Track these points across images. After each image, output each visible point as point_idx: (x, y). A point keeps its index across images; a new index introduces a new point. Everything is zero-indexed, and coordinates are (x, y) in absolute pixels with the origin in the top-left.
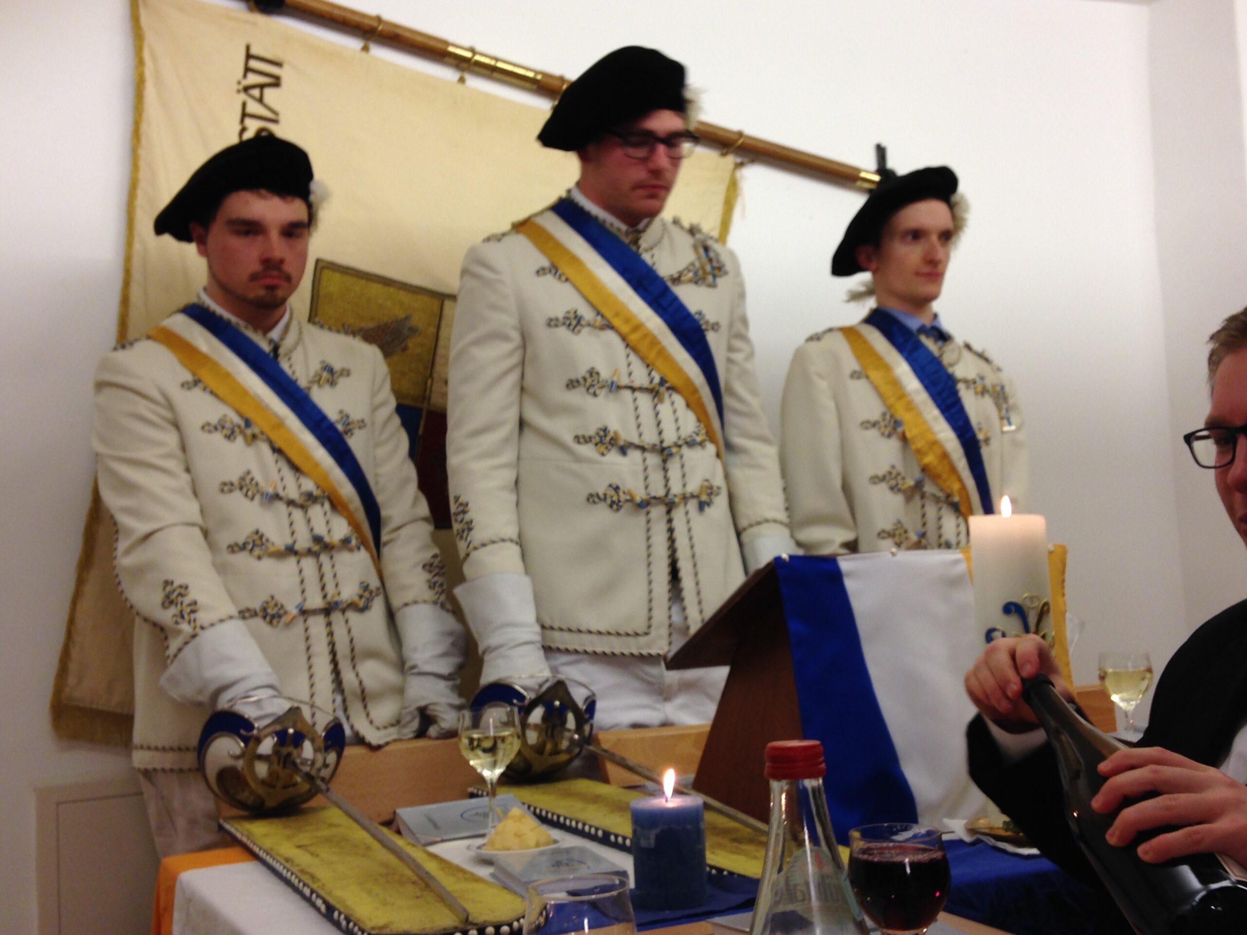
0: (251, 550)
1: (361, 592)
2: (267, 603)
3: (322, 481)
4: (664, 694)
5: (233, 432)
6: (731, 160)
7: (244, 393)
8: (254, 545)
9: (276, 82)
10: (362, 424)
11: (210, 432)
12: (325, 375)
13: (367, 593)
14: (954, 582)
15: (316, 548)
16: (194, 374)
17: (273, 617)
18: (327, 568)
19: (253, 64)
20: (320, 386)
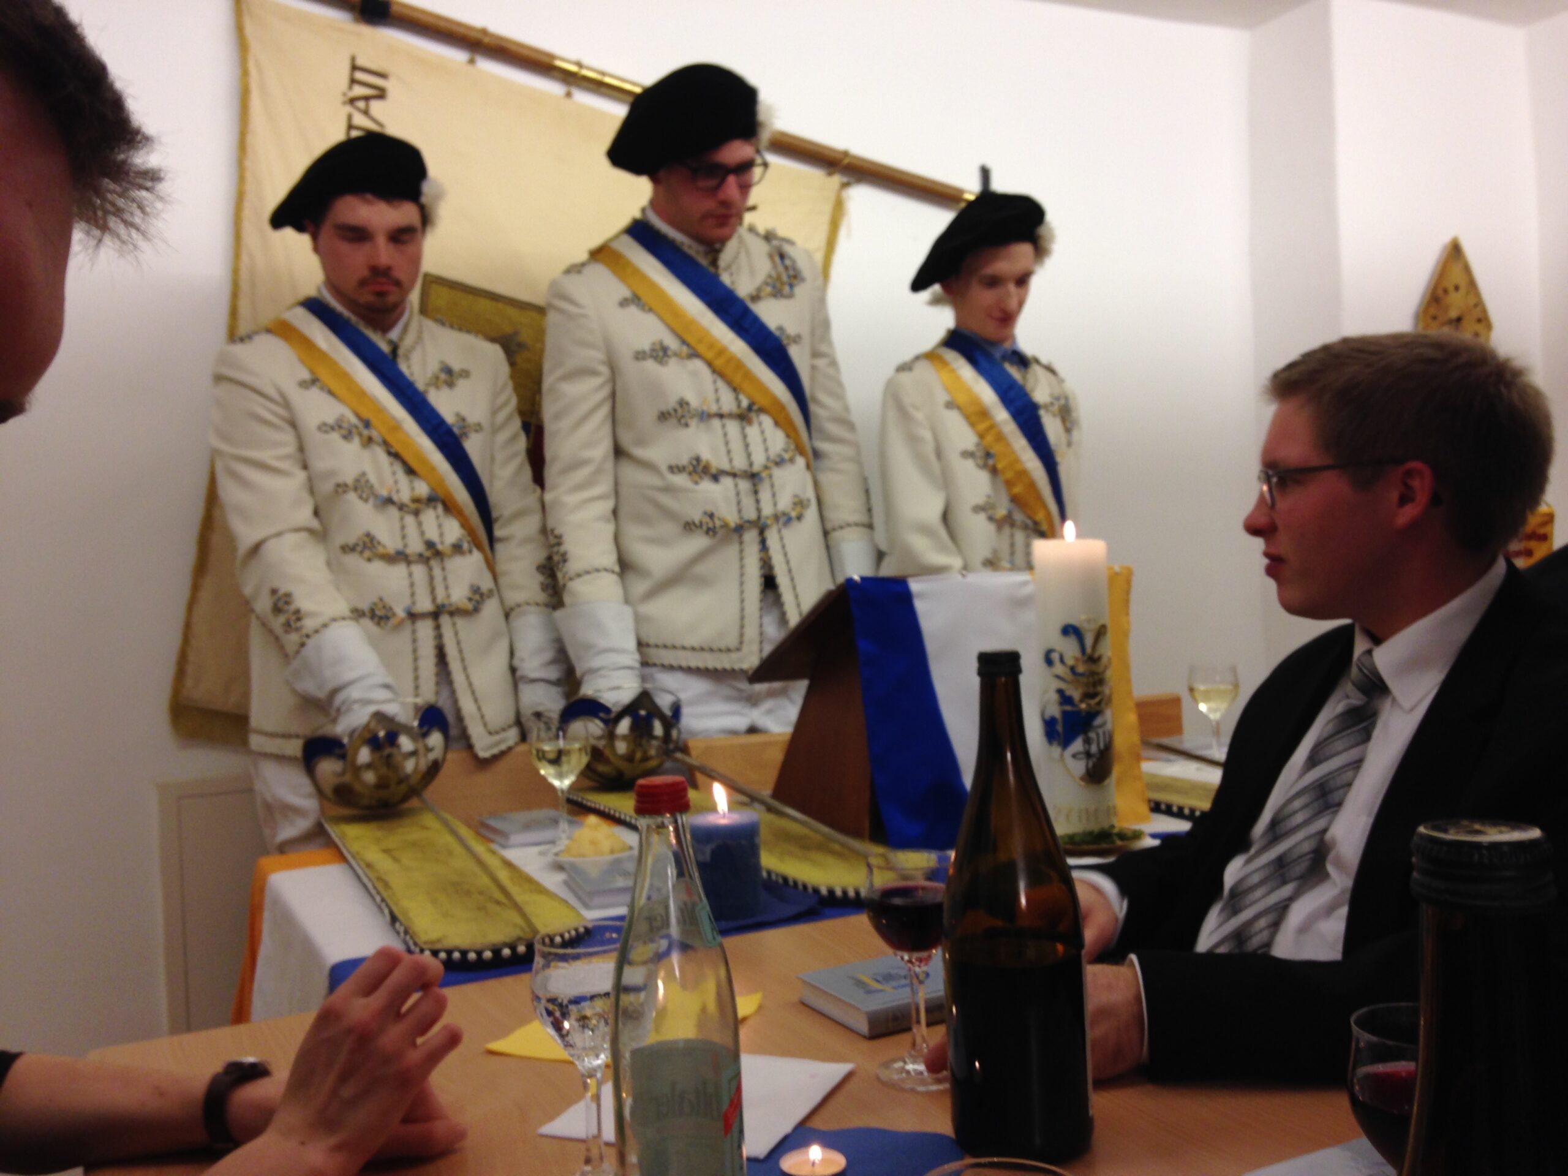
0: (361, 552)
1: (470, 595)
2: (375, 604)
3: (436, 482)
4: (753, 701)
5: (350, 432)
6: (837, 179)
7: (362, 394)
8: (365, 546)
9: (381, 94)
10: (478, 428)
11: (326, 432)
12: (443, 376)
13: (478, 597)
14: (1020, 603)
15: (428, 554)
16: (312, 372)
17: (381, 618)
18: (437, 572)
19: (360, 76)
20: (437, 387)
